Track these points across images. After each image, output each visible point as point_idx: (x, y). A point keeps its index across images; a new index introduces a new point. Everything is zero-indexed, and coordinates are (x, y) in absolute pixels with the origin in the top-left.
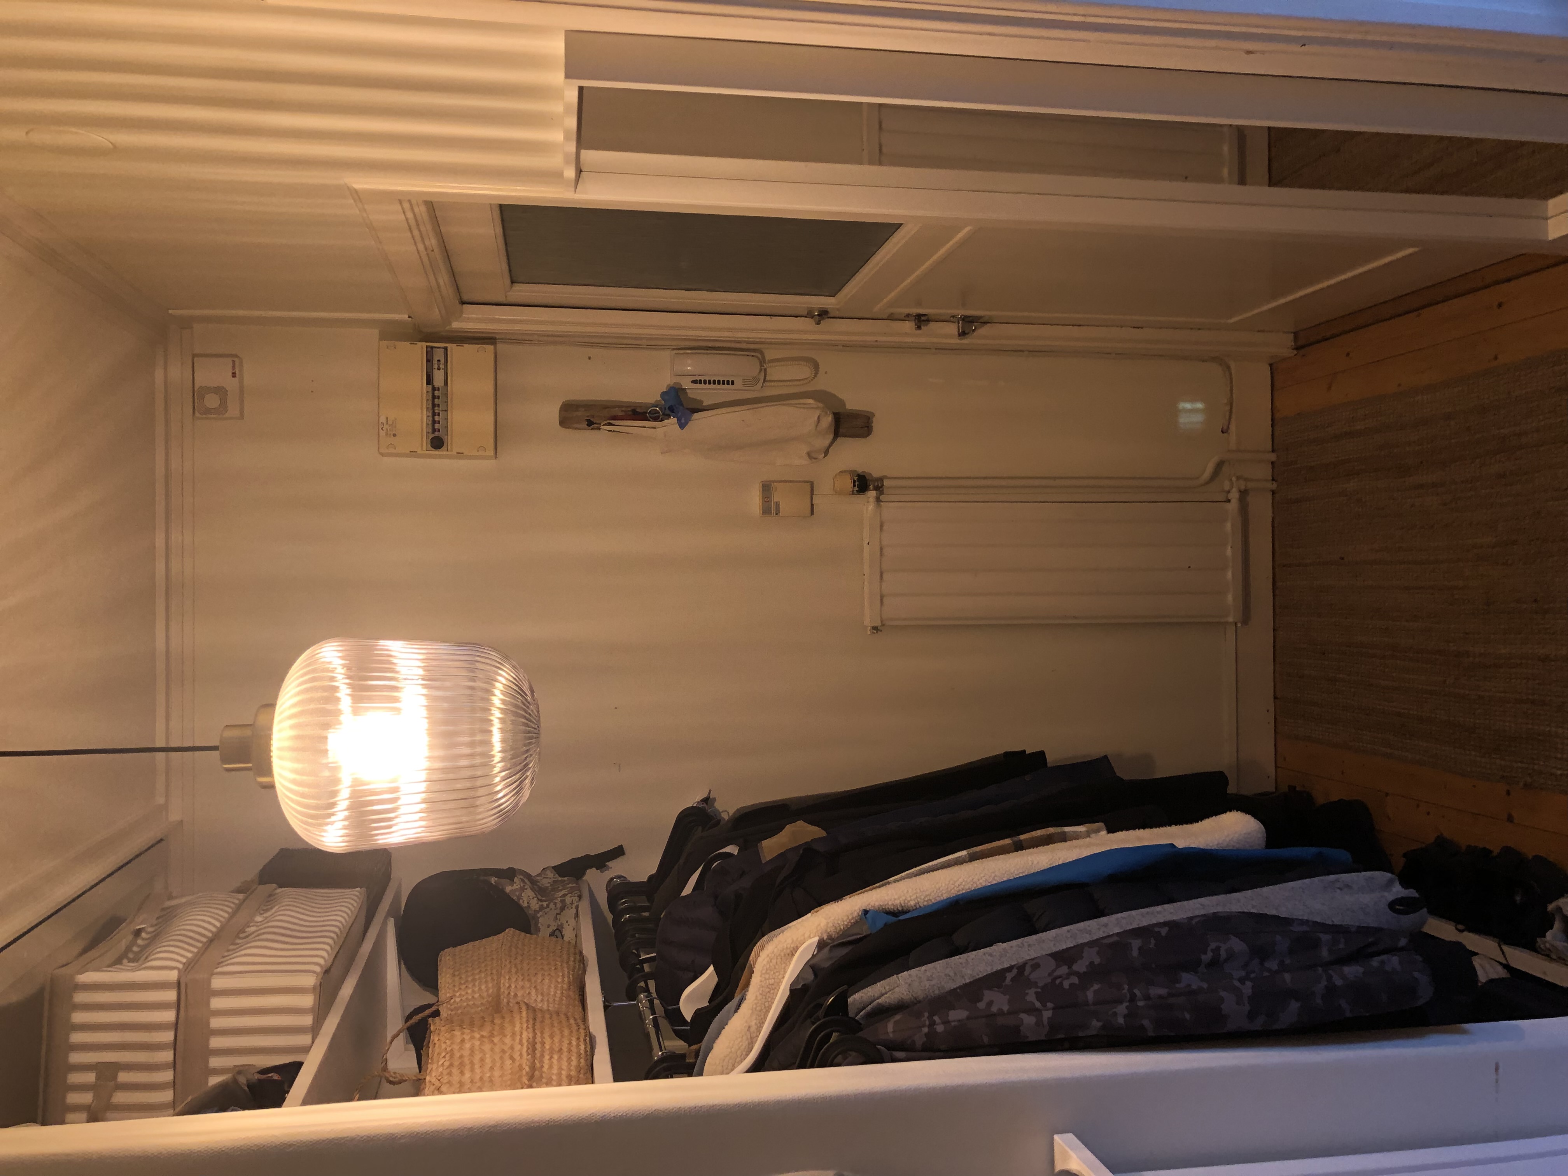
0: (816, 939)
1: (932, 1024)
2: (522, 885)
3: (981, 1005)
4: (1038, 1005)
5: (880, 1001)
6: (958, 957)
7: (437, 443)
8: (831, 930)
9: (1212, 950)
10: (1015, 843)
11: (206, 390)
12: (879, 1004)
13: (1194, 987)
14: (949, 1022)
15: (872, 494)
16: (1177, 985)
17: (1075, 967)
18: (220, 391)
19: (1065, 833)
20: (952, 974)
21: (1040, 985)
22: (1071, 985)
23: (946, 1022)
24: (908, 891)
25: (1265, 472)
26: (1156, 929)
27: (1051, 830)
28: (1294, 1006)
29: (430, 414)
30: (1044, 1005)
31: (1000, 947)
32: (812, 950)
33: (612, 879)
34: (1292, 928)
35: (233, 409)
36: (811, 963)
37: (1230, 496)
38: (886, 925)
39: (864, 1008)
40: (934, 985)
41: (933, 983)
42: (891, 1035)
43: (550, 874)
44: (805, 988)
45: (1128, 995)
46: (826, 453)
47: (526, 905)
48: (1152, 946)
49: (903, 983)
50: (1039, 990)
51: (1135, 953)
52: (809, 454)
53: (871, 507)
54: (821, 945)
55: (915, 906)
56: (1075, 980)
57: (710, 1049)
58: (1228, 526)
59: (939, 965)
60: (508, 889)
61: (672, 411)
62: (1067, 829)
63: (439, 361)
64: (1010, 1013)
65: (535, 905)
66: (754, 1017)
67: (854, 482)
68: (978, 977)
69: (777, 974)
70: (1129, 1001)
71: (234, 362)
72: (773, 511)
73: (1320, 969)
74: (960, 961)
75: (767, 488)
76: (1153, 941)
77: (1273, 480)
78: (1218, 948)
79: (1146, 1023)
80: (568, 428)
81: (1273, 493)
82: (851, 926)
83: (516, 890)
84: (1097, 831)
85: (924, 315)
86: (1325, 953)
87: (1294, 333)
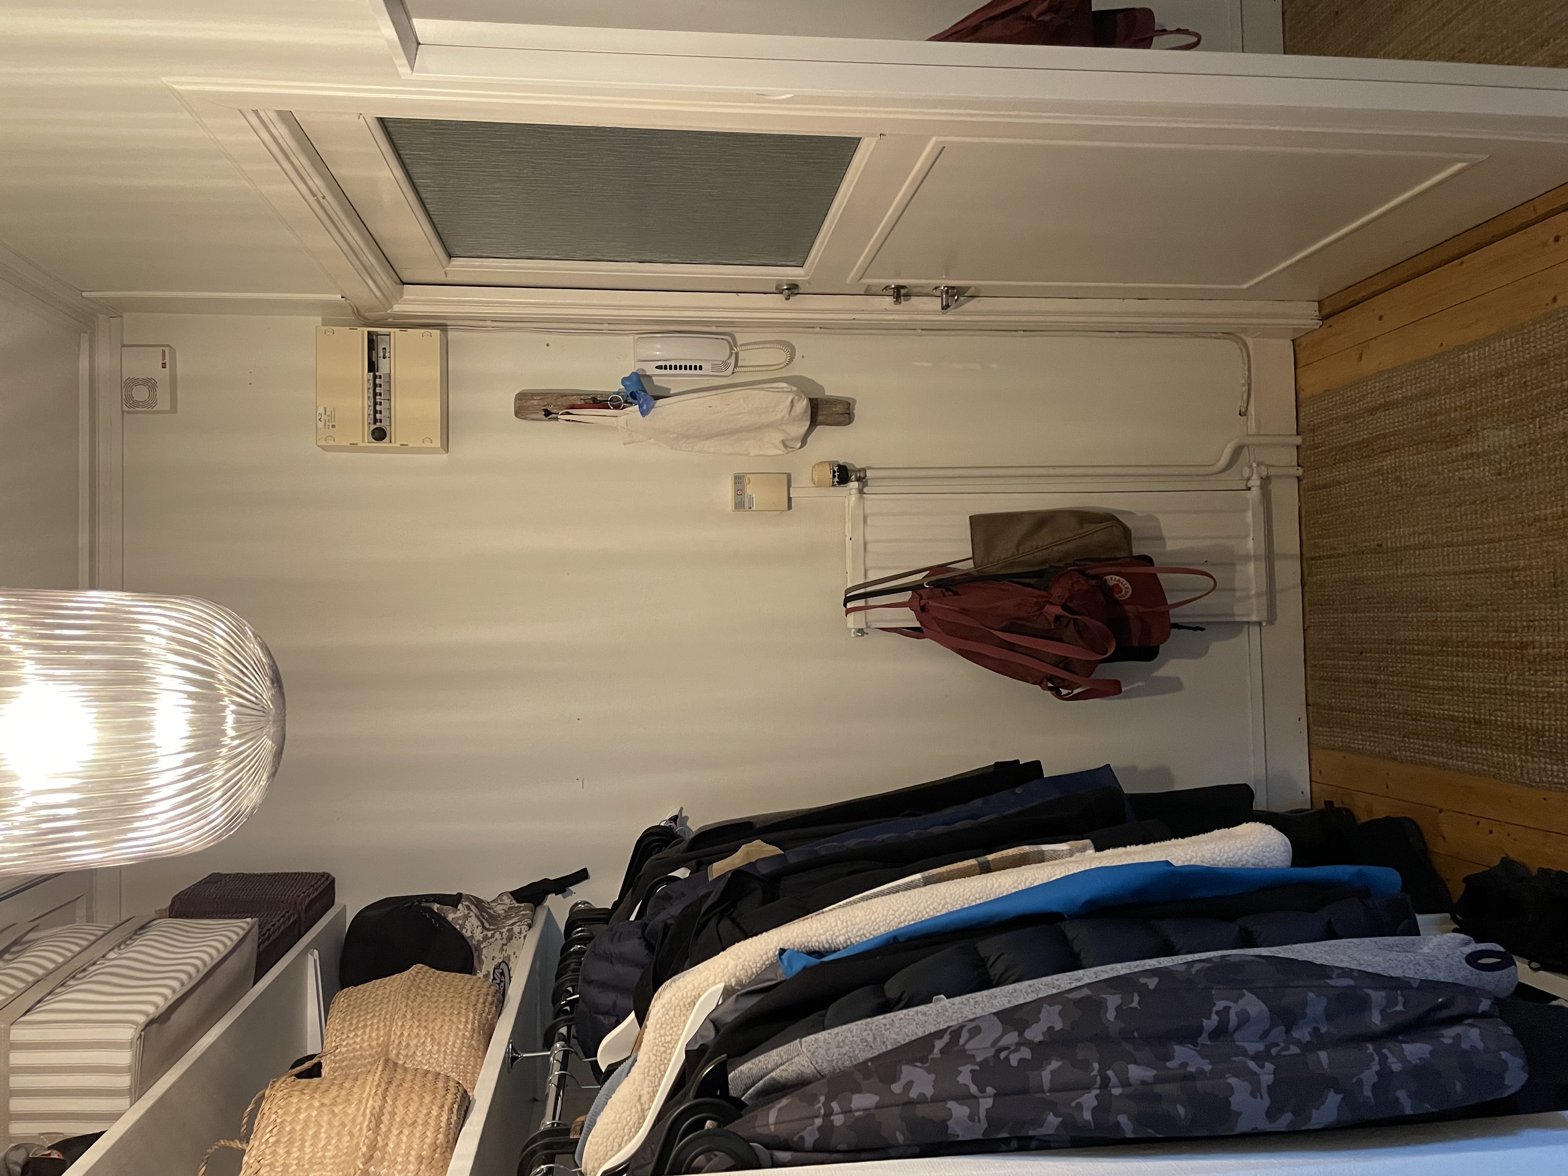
0: (721, 986)
1: (829, 1113)
2: (466, 912)
3: (897, 1088)
4: (973, 1089)
5: (773, 1074)
6: (882, 1017)
7: (379, 434)
8: (742, 975)
9: (1217, 1013)
10: (980, 864)
11: (134, 382)
12: (773, 1079)
13: (1192, 1069)
14: (851, 1111)
15: (854, 485)
16: (1169, 1064)
17: (1029, 1034)
18: (150, 384)
19: (1042, 853)
20: (870, 1039)
21: (978, 1059)
22: (1021, 1061)
23: (847, 1111)
24: (836, 925)
25: (1291, 456)
26: (1143, 980)
27: (1026, 848)
28: (1333, 1099)
29: (372, 404)
30: (982, 1091)
31: (942, 1002)
32: (716, 999)
33: (577, 904)
34: (1331, 982)
35: (163, 401)
36: (712, 1016)
37: (1250, 484)
38: (805, 968)
39: (754, 1084)
40: (845, 1054)
41: (843, 1051)
42: (772, 1128)
43: (507, 900)
44: (703, 1049)
45: (1098, 1079)
46: (804, 442)
47: (469, 934)
48: (1135, 1004)
49: (805, 1050)
50: (977, 1068)
51: (1111, 1015)
52: (784, 444)
53: (853, 499)
54: (727, 992)
55: (846, 942)
56: (1026, 1053)
57: (593, 1123)
58: (1249, 516)
59: (856, 1027)
60: (450, 917)
61: (635, 398)
62: (1045, 847)
63: (384, 349)
64: (934, 1100)
65: (478, 935)
66: (647, 1083)
67: (834, 472)
68: (903, 1043)
69: (675, 1029)
70: (1100, 1088)
71: (164, 352)
72: (747, 505)
73: (1370, 1046)
74: (884, 1021)
75: (739, 480)
76: (1136, 998)
77: (1299, 465)
78: (1227, 1008)
79: (1123, 1119)
80: (525, 419)
81: (1299, 479)
82: (766, 968)
83: (459, 918)
84: (1083, 849)
85: (904, 287)
86: (1376, 1018)
87: (1319, 302)
